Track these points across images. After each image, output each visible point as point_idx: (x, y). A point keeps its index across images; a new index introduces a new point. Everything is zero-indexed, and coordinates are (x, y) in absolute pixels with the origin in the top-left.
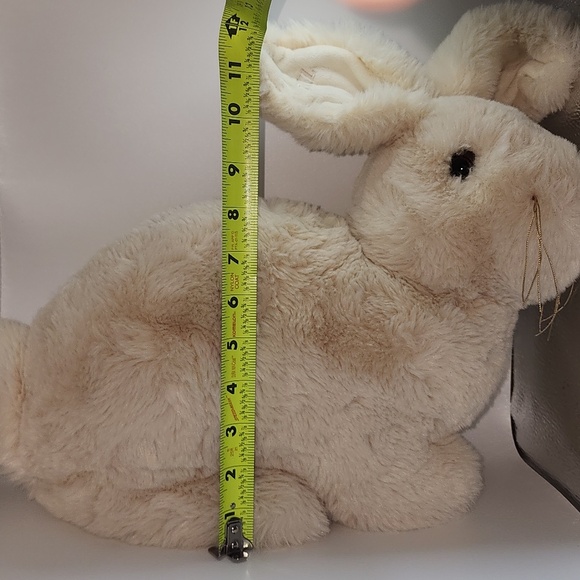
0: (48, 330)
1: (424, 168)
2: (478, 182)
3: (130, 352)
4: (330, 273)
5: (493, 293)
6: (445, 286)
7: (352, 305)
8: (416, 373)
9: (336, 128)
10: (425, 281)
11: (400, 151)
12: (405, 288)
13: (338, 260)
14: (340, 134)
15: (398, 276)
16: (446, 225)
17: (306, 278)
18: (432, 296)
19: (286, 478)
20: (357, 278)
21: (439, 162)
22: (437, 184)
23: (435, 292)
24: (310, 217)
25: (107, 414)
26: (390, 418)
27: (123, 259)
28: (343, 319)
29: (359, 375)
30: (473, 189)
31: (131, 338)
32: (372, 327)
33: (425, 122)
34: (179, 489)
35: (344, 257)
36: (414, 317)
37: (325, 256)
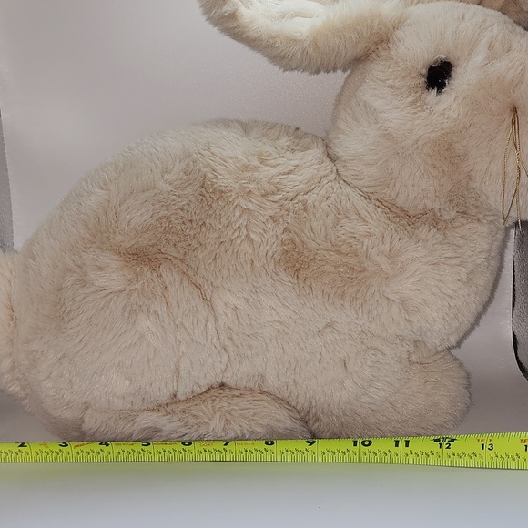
0: (31, 261)
1: (398, 83)
2: (454, 95)
3: (101, 283)
4: (301, 197)
5: (473, 211)
6: (420, 207)
7: (323, 231)
8: (391, 296)
9: (306, 44)
10: (400, 202)
11: (373, 66)
12: (379, 210)
13: (309, 184)
14: (311, 51)
15: (373, 197)
16: (420, 143)
17: (275, 205)
18: (408, 218)
19: (264, 397)
20: (329, 202)
21: (414, 75)
22: (411, 99)
23: (411, 213)
24: (284, 141)
25: (83, 344)
26: (365, 341)
27: (96, 190)
28: (313, 245)
29: (331, 300)
30: (448, 103)
31: (101, 269)
32: (344, 251)
33: (399, 33)
34: (162, 409)
35: (316, 181)
36: (388, 239)
37: (296, 181)
